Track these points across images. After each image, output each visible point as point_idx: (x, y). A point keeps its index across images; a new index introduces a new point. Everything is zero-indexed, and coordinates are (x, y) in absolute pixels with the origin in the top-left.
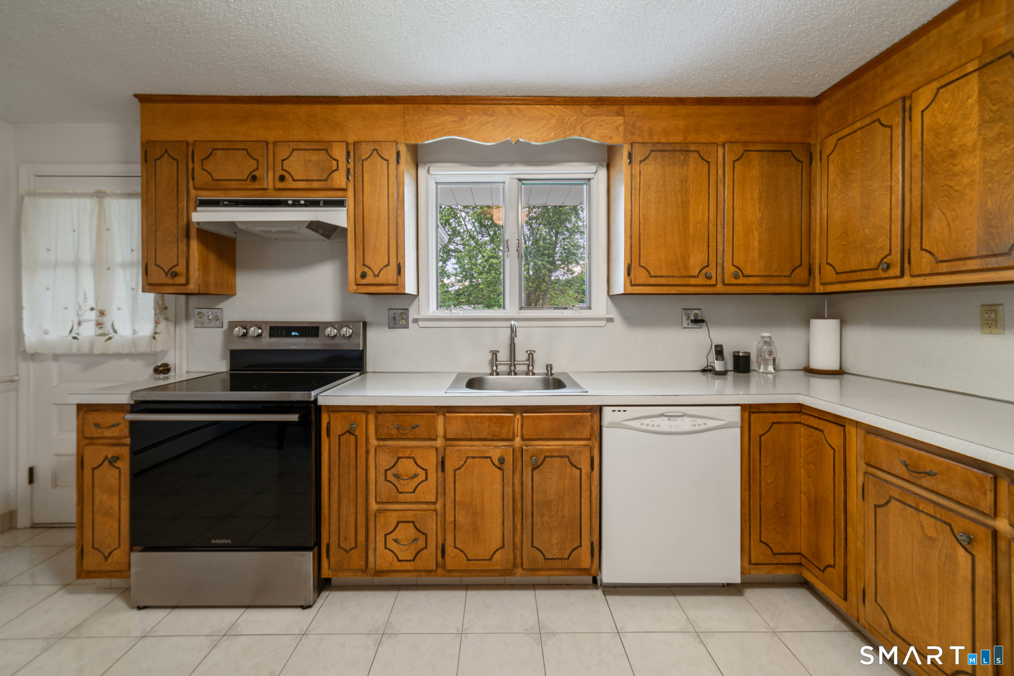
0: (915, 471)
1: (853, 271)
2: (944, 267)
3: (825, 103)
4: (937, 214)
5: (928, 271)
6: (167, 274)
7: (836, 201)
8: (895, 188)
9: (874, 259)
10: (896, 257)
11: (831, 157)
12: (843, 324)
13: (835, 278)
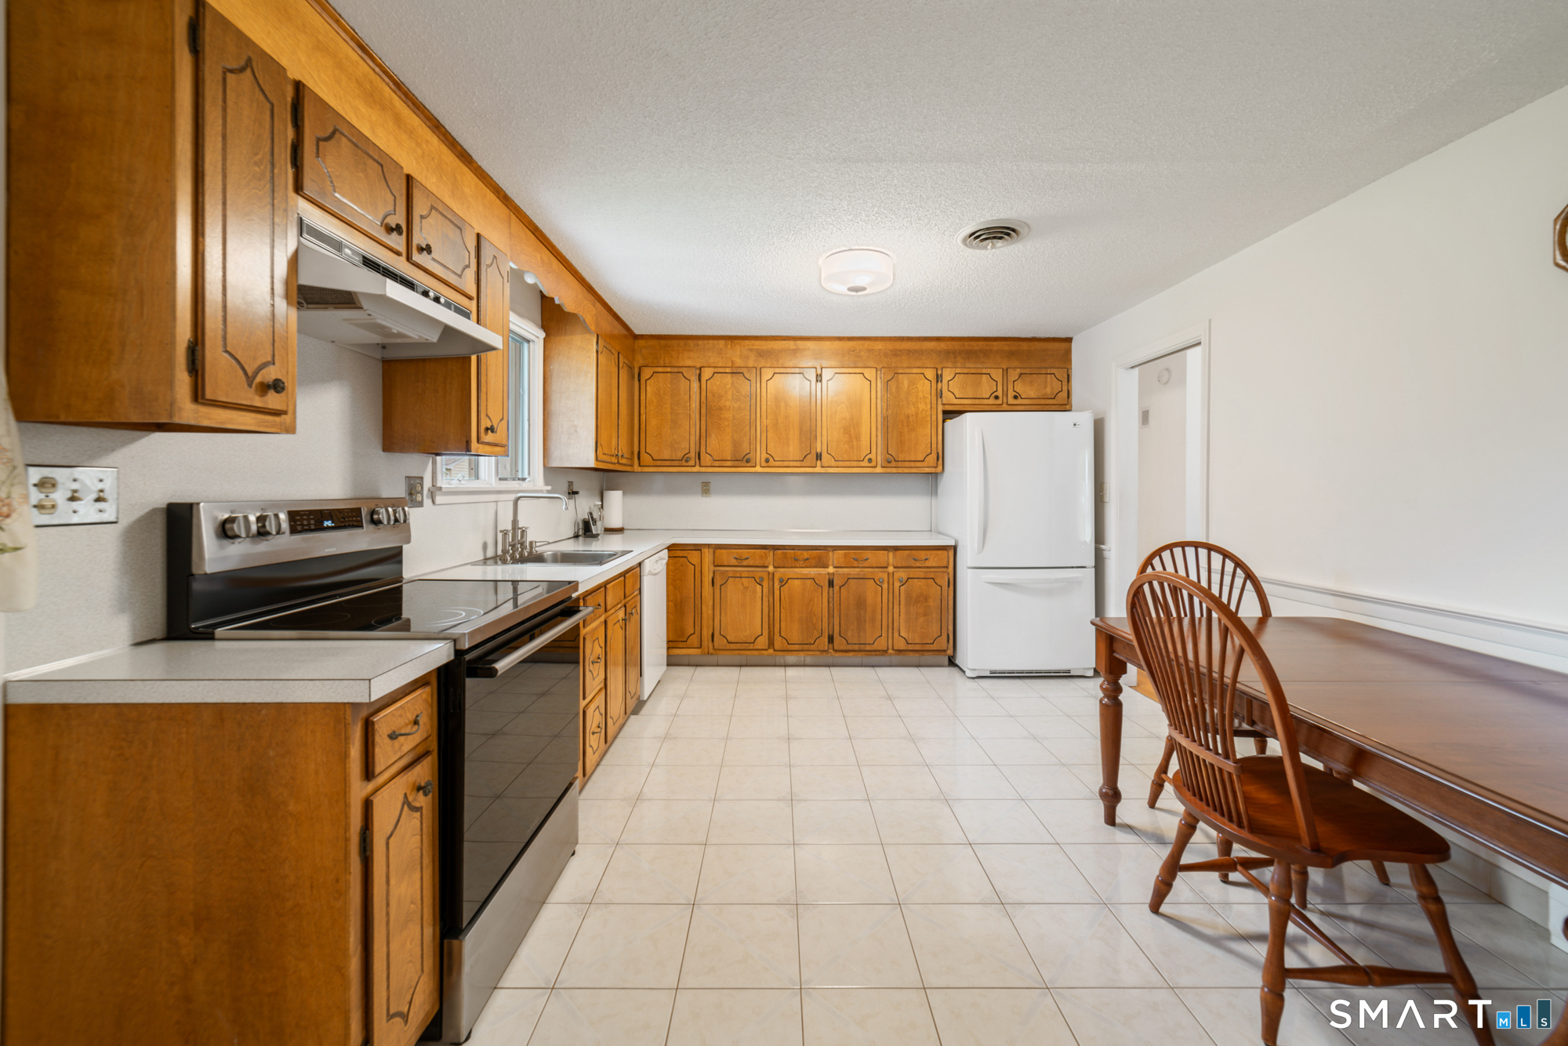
0: (740, 562)
1: (665, 460)
2: (717, 464)
3: (642, 342)
4: (713, 436)
5: (709, 465)
6: (250, 380)
7: (652, 412)
8: (693, 416)
9: (680, 455)
10: (692, 455)
11: (648, 382)
12: (624, 493)
13: (652, 463)
